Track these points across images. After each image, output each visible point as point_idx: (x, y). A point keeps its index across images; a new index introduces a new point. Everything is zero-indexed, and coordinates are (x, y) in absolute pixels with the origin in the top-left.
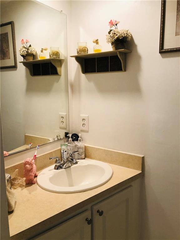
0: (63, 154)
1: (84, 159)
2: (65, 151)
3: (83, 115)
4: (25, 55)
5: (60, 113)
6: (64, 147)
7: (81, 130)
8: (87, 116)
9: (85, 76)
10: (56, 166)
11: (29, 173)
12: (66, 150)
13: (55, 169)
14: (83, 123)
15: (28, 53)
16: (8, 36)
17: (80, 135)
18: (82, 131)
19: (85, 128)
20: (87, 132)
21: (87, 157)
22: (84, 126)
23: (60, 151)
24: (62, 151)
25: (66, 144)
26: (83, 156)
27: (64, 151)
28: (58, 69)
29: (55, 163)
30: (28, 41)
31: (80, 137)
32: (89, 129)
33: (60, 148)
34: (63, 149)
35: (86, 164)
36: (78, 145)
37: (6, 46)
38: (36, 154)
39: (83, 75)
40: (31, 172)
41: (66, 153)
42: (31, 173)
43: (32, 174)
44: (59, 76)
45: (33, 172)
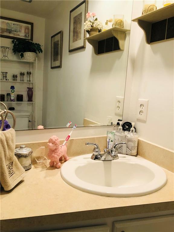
0: (109, 144)
1: (136, 156)
2: (112, 141)
3: (142, 100)
4: (90, 30)
5: (117, 97)
6: (110, 135)
7: (137, 119)
8: (147, 100)
9: (150, 47)
10: (93, 155)
11: (52, 154)
12: (112, 139)
13: (92, 158)
14: (141, 109)
15: (93, 28)
16: (82, 15)
17: (133, 124)
18: (139, 120)
19: (142, 117)
20: (144, 122)
21: (139, 155)
22: (141, 114)
23: (106, 139)
24: (108, 140)
25: (113, 132)
26: (134, 152)
27: (110, 140)
28: (121, 42)
29: (93, 151)
30: (95, 14)
31: (133, 127)
32: (146, 119)
33: (106, 136)
34: (109, 137)
35: (134, 163)
36: (127, 136)
37: (79, 27)
38: (70, 135)
39: (148, 46)
40: (55, 152)
41: (112, 143)
42: (55, 154)
43: (56, 156)
44: (122, 51)
45: (58, 154)
